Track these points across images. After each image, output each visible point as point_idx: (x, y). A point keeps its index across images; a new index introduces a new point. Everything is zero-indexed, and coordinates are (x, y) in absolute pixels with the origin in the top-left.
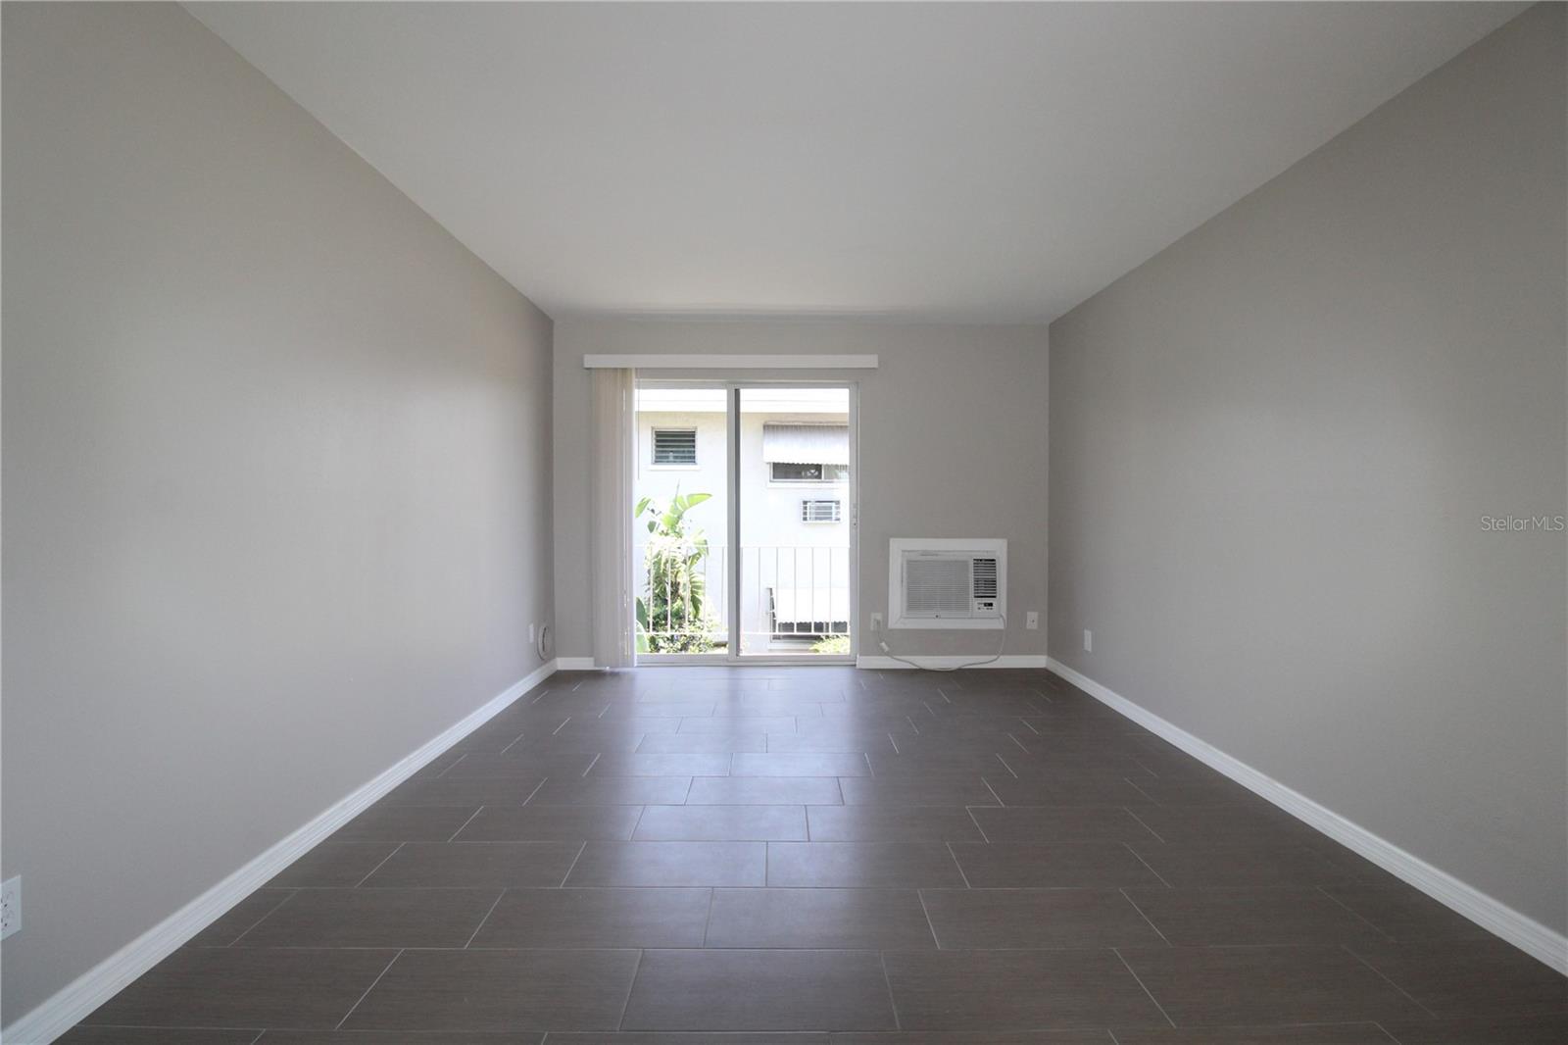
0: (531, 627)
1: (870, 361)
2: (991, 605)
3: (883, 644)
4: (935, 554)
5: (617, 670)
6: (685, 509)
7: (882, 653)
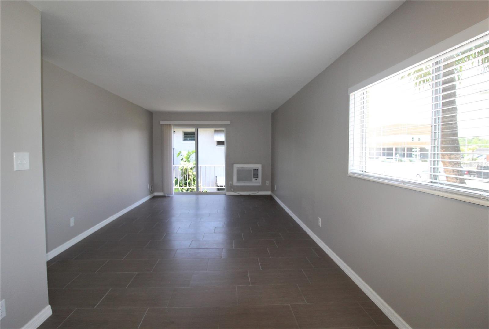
0: (148, 185)
1: (228, 123)
2: (257, 180)
3: (232, 189)
4: (244, 168)
5: (169, 195)
6: (191, 154)
7: (232, 191)
